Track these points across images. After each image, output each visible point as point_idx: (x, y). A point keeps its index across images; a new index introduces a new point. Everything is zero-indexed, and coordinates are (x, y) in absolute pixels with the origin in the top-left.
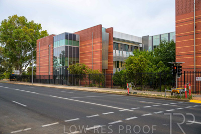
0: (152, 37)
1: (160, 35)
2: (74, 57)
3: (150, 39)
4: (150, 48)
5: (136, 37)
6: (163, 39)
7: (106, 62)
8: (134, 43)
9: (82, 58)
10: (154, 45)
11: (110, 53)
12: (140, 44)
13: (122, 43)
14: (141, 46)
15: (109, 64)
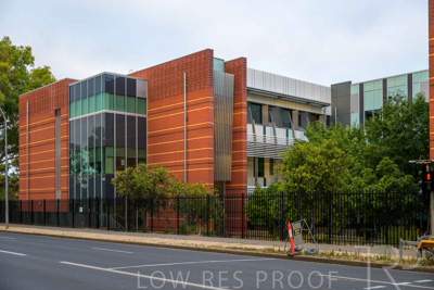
0: (361, 85)
1: (385, 81)
2: (131, 146)
3: (355, 91)
4: (355, 118)
5: (313, 85)
6: (391, 92)
7: (227, 160)
8: (308, 103)
9: (153, 150)
10: (367, 108)
11: (238, 133)
12: (325, 105)
13: (273, 103)
14: (328, 109)
15: (234, 166)
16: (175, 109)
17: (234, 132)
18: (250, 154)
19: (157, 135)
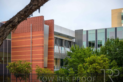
0: (87, 31)
3: (84, 33)
5: (69, 30)
8: (68, 37)
12: (73, 38)
13: (57, 37)
14: (74, 40)
15: (48, 61)
16: (26, 38)
17: (49, 48)
18: (55, 57)
19: (16, 48)
